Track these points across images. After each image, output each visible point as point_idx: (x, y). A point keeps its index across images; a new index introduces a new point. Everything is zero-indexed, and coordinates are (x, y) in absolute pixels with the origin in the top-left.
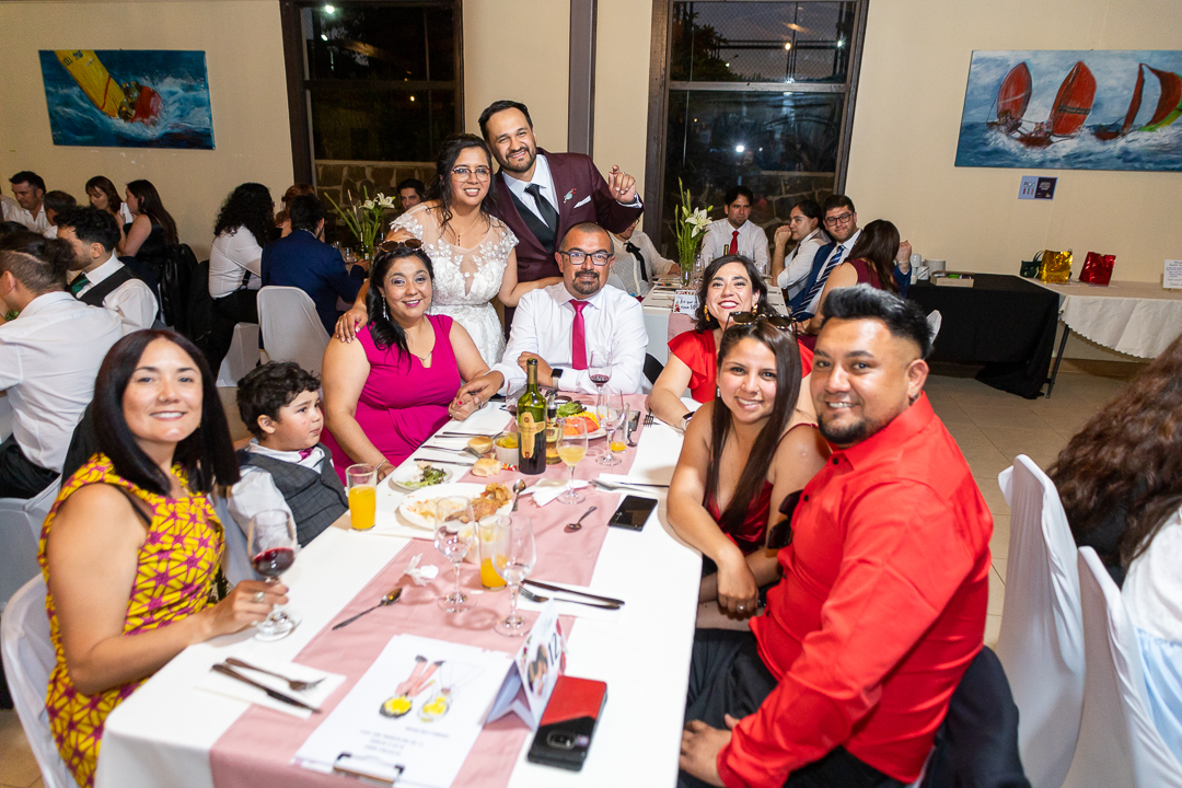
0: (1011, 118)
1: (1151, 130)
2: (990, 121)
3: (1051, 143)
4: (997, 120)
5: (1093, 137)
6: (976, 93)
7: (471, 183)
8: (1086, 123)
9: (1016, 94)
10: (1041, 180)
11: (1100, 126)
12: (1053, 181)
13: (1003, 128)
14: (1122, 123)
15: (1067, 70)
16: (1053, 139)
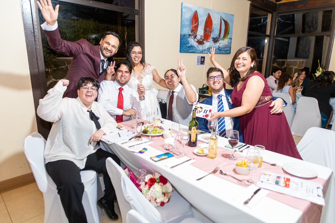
0: (195, 33)
1: (223, 40)
2: (189, 34)
3: (204, 43)
4: (191, 34)
5: (213, 42)
6: (185, 21)
7: (136, 57)
8: (211, 37)
9: (195, 24)
10: (202, 57)
11: (214, 38)
12: (204, 58)
13: (193, 37)
14: (218, 37)
15: (206, 16)
16: (205, 42)
